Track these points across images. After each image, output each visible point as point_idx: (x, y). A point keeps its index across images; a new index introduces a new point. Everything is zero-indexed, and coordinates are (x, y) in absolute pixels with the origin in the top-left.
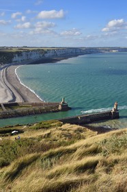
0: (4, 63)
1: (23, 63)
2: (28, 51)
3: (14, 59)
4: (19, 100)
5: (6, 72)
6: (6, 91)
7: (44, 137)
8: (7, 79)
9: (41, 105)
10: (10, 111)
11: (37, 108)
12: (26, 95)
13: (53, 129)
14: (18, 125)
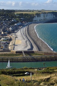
0: (27, 22)
1: (40, 22)
2: (45, 13)
3: (34, 19)
4: (35, 49)
5: (28, 28)
6: (26, 42)
7: (44, 81)
8: (28, 33)
9: (51, 54)
10: (28, 56)
11: (48, 56)
12: (41, 45)
13: (52, 75)
14: (31, 68)
